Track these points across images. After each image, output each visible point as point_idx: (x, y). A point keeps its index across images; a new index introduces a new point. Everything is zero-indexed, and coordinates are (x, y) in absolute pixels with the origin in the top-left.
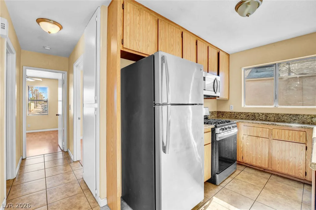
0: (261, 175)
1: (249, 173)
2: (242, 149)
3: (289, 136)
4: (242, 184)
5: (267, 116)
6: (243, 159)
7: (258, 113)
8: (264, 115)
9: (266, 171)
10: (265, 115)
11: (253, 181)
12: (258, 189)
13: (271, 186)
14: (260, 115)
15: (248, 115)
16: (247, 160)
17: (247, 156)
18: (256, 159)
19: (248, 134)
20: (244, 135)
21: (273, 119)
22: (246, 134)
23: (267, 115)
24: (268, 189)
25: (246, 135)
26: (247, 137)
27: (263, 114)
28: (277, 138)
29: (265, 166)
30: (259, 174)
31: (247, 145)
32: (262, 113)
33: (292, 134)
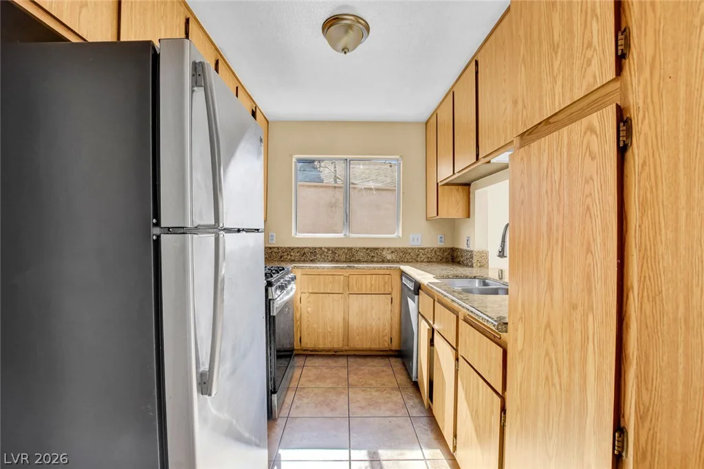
0: (334, 365)
1: (315, 367)
2: (299, 323)
3: (372, 285)
4: (315, 394)
5: (336, 253)
6: (300, 342)
7: (321, 248)
8: (330, 252)
9: (337, 353)
10: (333, 252)
11: (328, 381)
12: (343, 393)
13: (355, 377)
14: (324, 251)
15: (304, 253)
16: (308, 343)
17: (309, 334)
18: (324, 337)
19: (310, 291)
20: (302, 293)
21: (343, 258)
22: (306, 291)
23: (334, 251)
24: (355, 386)
25: (305, 293)
26: (308, 297)
27: (328, 249)
28: (355, 290)
29: (338, 345)
30: (331, 362)
31: (308, 312)
32: (326, 248)
33: (376, 280)
